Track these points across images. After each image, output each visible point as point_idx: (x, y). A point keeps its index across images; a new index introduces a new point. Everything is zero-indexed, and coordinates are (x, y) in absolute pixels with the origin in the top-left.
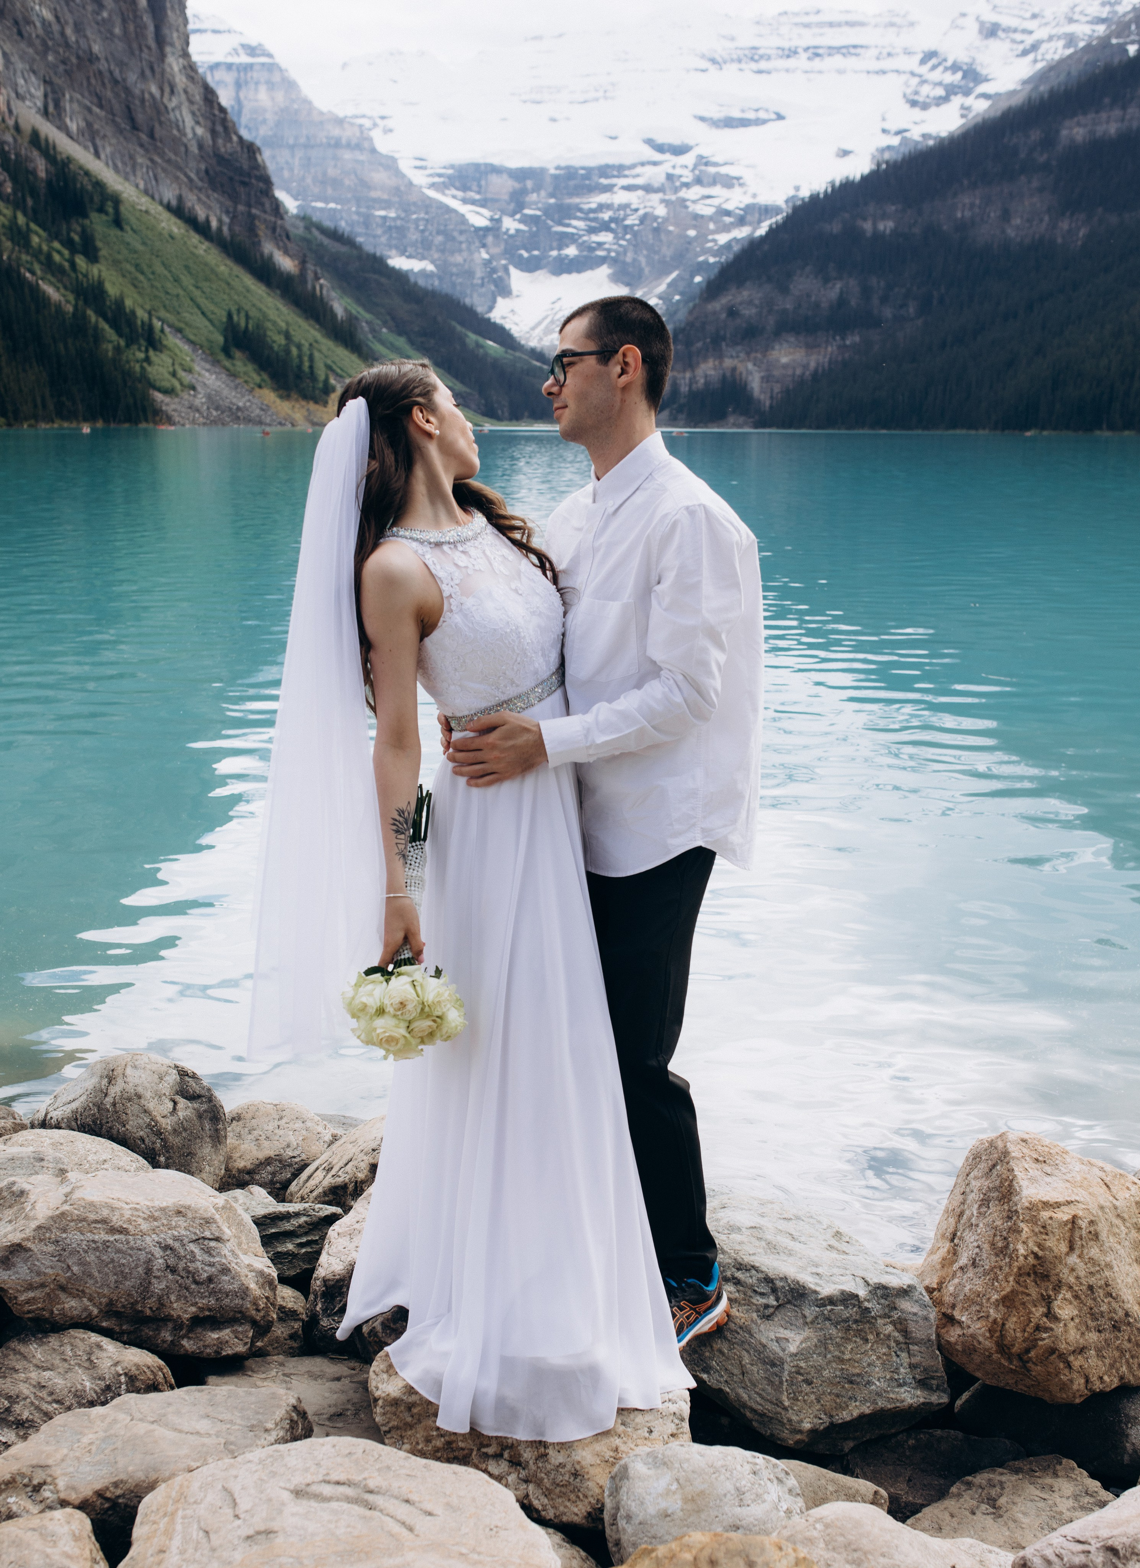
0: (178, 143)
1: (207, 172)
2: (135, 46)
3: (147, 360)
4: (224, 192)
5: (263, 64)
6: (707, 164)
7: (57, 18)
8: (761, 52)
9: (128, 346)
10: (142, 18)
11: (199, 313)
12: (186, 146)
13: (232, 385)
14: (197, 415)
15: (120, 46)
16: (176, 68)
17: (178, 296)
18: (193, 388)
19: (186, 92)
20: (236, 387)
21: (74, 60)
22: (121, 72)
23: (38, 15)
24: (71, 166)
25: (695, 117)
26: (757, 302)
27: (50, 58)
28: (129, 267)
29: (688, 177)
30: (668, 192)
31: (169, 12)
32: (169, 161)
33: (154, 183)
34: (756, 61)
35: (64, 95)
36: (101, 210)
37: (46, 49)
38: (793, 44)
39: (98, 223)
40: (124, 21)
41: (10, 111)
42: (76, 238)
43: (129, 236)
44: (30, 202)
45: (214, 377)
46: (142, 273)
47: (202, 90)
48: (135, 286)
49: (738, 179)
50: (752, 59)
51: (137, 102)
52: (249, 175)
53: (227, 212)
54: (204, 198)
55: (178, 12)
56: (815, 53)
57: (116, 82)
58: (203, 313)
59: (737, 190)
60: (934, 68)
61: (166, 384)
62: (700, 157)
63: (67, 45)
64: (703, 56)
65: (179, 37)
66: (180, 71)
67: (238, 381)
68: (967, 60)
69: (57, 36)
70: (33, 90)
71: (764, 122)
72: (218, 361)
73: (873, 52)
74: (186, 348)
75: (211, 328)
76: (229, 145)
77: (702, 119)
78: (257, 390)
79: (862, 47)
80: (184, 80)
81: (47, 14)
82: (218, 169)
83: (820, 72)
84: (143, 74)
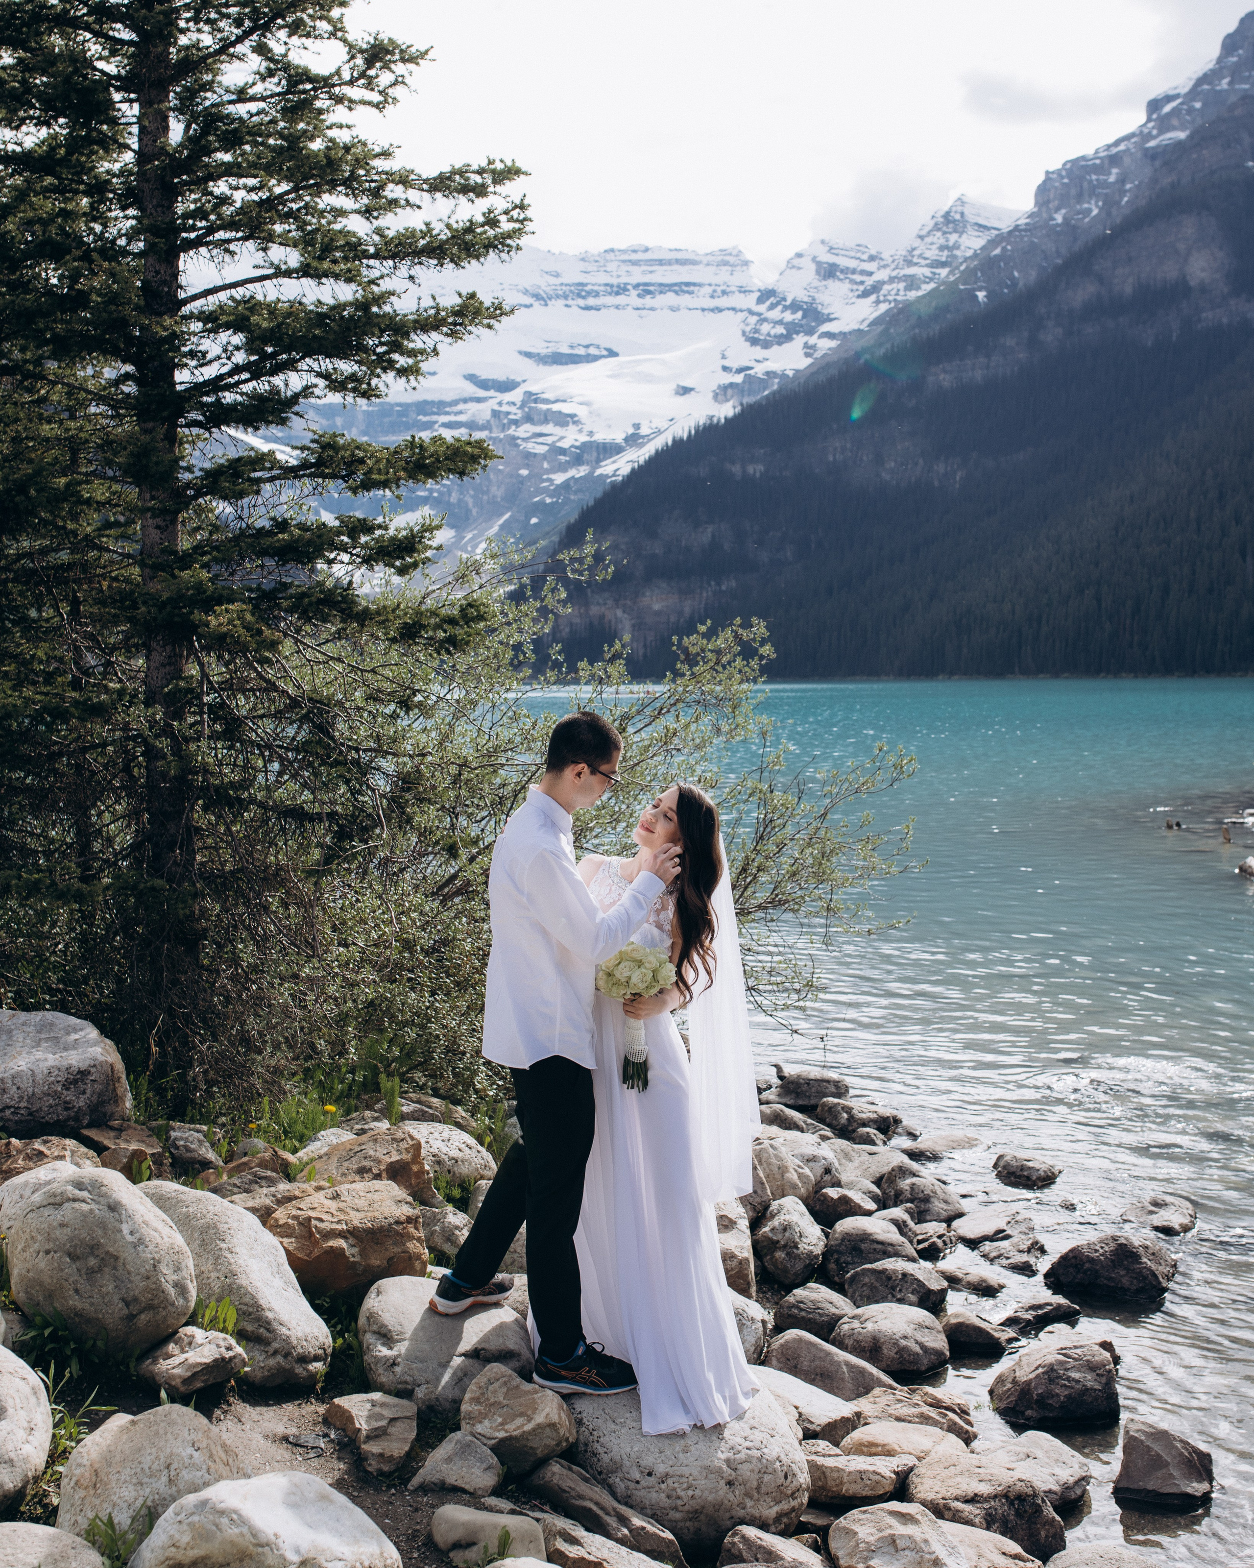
6: (536, 401)
8: (588, 288)
25: (520, 353)
29: (516, 413)
30: (495, 429)
34: (584, 298)
38: (623, 280)
49: (572, 416)
50: (579, 296)
56: (645, 290)
59: (572, 428)
60: (772, 307)
62: (529, 394)
64: (526, 292)
68: (806, 299)
71: (596, 358)
73: (708, 290)
77: (528, 355)
79: (694, 284)
83: (652, 309)
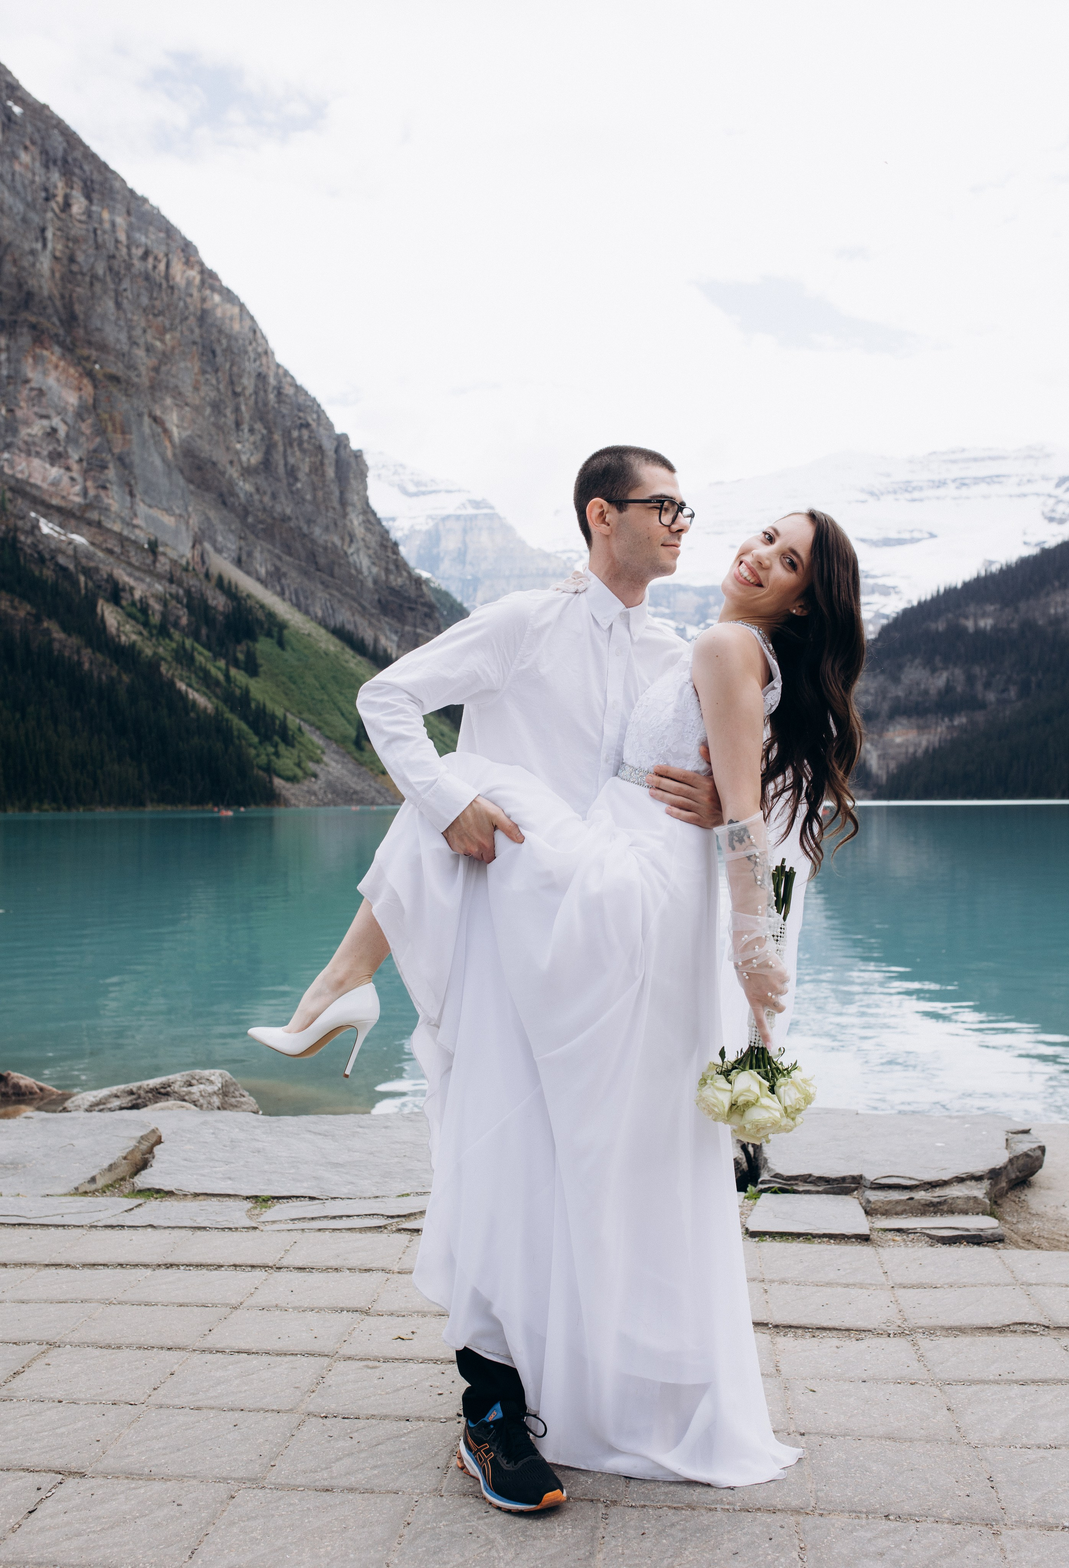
0: (353, 579)
1: (379, 601)
2: (322, 507)
3: (277, 754)
4: (394, 617)
5: (486, 515)
7: (258, 490)
8: (914, 484)
9: (261, 742)
10: (328, 486)
11: (339, 714)
12: (362, 582)
13: (357, 772)
14: (313, 798)
15: (309, 508)
16: (356, 523)
17: (322, 701)
18: (315, 776)
19: (363, 540)
20: (359, 775)
21: (269, 521)
22: (309, 527)
23: (241, 489)
24: (249, 602)
26: (872, 691)
27: (250, 520)
28: (284, 679)
31: (353, 482)
32: (346, 594)
33: (331, 611)
34: (910, 492)
35: (256, 547)
36: (269, 634)
37: (246, 513)
38: (944, 476)
39: (264, 646)
40: (315, 489)
41: (203, 562)
42: (241, 656)
43: (287, 655)
44: (204, 631)
45: (339, 766)
46: (294, 683)
47: (379, 538)
48: (286, 694)
49: (894, 588)
50: (906, 491)
51: (321, 550)
52: (416, 603)
53: (396, 632)
54: (374, 621)
55: (360, 481)
56: (962, 483)
57: (305, 535)
58: (343, 714)
59: (893, 597)
60: (1067, 490)
61: (290, 773)
63: (264, 510)
64: (862, 491)
65: (359, 499)
66: (360, 525)
67: (364, 769)
69: (257, 503)
70: (229, 545)
71: (918, 540)
72: (349, 753)
73: (1015, 480)
74: (321, 742)
75: (348, 726)
76: (399, 580)
77: (863, 540)
78: (381, 776)
79: (1004, 476)
80: (363, 530)
81: (248, 487)
82: (391, 598)
83: (968, 498)
84: (327, 529)
